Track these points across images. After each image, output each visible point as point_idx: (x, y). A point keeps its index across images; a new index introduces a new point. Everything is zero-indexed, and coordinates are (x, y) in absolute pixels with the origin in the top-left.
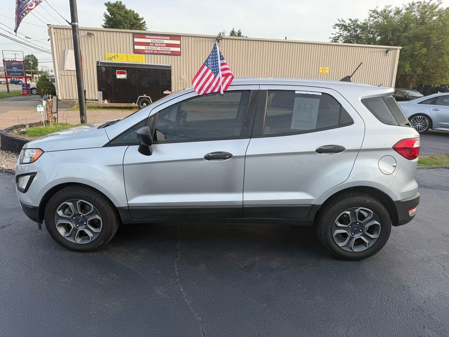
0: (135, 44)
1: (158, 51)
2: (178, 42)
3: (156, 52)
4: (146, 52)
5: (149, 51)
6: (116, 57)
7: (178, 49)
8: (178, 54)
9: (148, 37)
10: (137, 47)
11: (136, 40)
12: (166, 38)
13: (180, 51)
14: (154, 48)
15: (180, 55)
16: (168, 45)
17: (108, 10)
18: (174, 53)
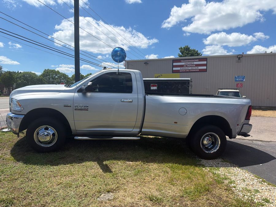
0: (174, 66)
1: (189, 70)
2: (205, 63)
4: (181, 71)
5: (183, 71)
6: (161, 76)
7: (205, 68)
8: (205, 71)
9: (183, 61)
10: (174, 69)
11: (175, 64)
12: (196, 60)
13: (206, 68)
14: (186, 68)
15: (207, 72)
16: (197, 65)
17: (181, 51)
18: (201, 71)
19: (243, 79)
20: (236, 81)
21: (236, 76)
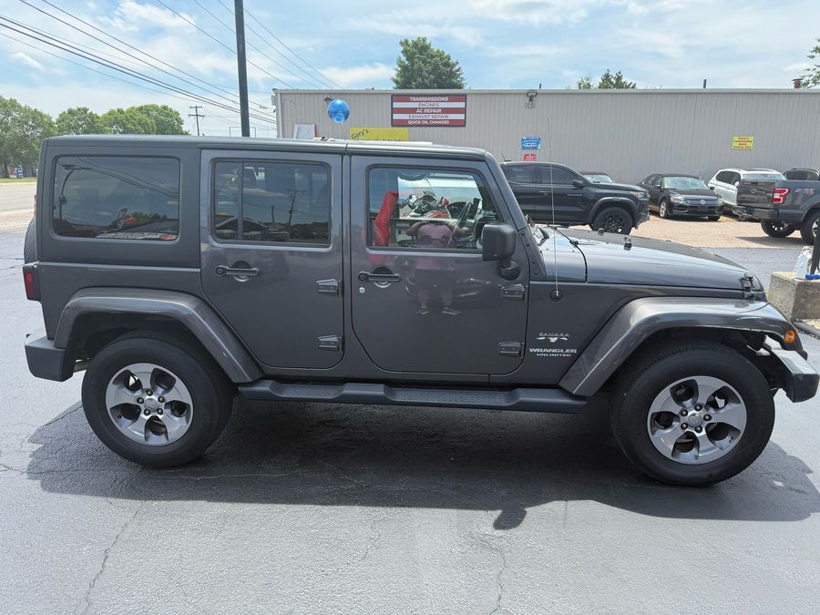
0: (394, 111)
1: (428, 121)
2: (461, 105)
3: (426, 122)
4: (410, 123)
5: (415, 122)
6: (365, 132)
7: (461, 117)
8: (462, 124)
9: (414, 99)
10: (396, 117)
11: (396, 105)
12: (443, 99)
13: (463, 118)
14: (423, 116)
15: (465, 126)
16: (446, 111)
17: (405, 52)
18: (454, 124)
19: (538, 143)
20: (524, 148)
21: (524, 138)
